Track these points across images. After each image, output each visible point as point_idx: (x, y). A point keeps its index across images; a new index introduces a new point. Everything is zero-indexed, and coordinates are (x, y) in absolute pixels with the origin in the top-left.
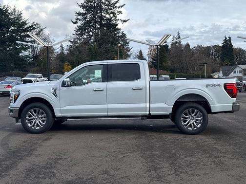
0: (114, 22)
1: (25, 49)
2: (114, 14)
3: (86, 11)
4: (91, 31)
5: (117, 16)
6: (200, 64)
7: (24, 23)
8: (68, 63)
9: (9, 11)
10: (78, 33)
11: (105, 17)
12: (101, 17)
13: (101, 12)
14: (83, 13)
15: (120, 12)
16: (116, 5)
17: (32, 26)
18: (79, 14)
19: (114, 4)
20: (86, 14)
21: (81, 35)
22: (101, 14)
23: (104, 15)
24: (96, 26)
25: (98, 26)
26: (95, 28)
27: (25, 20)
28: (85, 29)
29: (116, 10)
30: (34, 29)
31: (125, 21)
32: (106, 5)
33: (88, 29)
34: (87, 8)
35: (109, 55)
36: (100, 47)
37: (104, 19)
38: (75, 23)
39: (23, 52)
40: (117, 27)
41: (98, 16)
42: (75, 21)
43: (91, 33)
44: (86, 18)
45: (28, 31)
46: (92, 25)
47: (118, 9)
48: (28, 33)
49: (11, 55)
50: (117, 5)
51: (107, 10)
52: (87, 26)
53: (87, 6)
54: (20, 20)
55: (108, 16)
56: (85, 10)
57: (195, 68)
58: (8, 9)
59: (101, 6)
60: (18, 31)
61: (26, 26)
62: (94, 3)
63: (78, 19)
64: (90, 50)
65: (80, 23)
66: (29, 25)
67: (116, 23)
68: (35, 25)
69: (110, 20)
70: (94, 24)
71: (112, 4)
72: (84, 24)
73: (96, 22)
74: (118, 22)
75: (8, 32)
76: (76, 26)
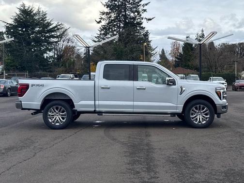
0: (139, 20)
1: (50, 50)
2: (138, 12)
3: (110, 10)
4: (115, 30)
5: (142, 14)
6: (229, 63)
7: (49, 24)
8: (93, 63)
9: (34, 12)
10: (103, 32)
11: (129, 15)
12: (125, 16)
13: (125, 11)
14: (107, 13)
15: (145, 10)
16: (140, 3)
17: (56, 26)
18: (103, 13)
19: (138, 2)
20: (110, 13)
21: (105, 34)
22: (125, 13)
23: (129, 14)
24: (120, 25)
25: (122, 25)
26: (119, 27)
27: (49, 21)
28: (109, 28)
29: (141, 8)
30: (58, 29)
31: (150, 20)
32: (130, 4)
33: (112, 28)
34: (112, 7)
35: (135, 54)
36: (126, 47)
37: (128, 18)
38: (99, 22)
39: (48, 52)
40: (141, 26)
41: (123, 15)
42: (98, 20)
43: (115, 33)
44: (110, 17)
45: (53, 32)
46: (117, 25)
47: (142, 8)
48: (53, 34)
49: (36, 55)
50: (142, 3)
51: (131, 8)
52: (111, 25)
53: (112, 5)
54: (44, 21)
55: (132, 15)
56: (109, 8)
57: (224, 66)
58: (33, 9)
59: (126, 5)
60: (43, 31)
61: (51, 27)
62: (118, 2)
63: (101, 18)
64: (115, 50)
65: (104, 23)
66: (54, 25)
67: (140, 21)
68: (59, 25)
69: (134, 18)
70: (118, 23)
71: (136, 3)
72: (108, 24)
73: (120, 21)
74: (143, 21)
75: (33, 33)
76: (100, 25)
